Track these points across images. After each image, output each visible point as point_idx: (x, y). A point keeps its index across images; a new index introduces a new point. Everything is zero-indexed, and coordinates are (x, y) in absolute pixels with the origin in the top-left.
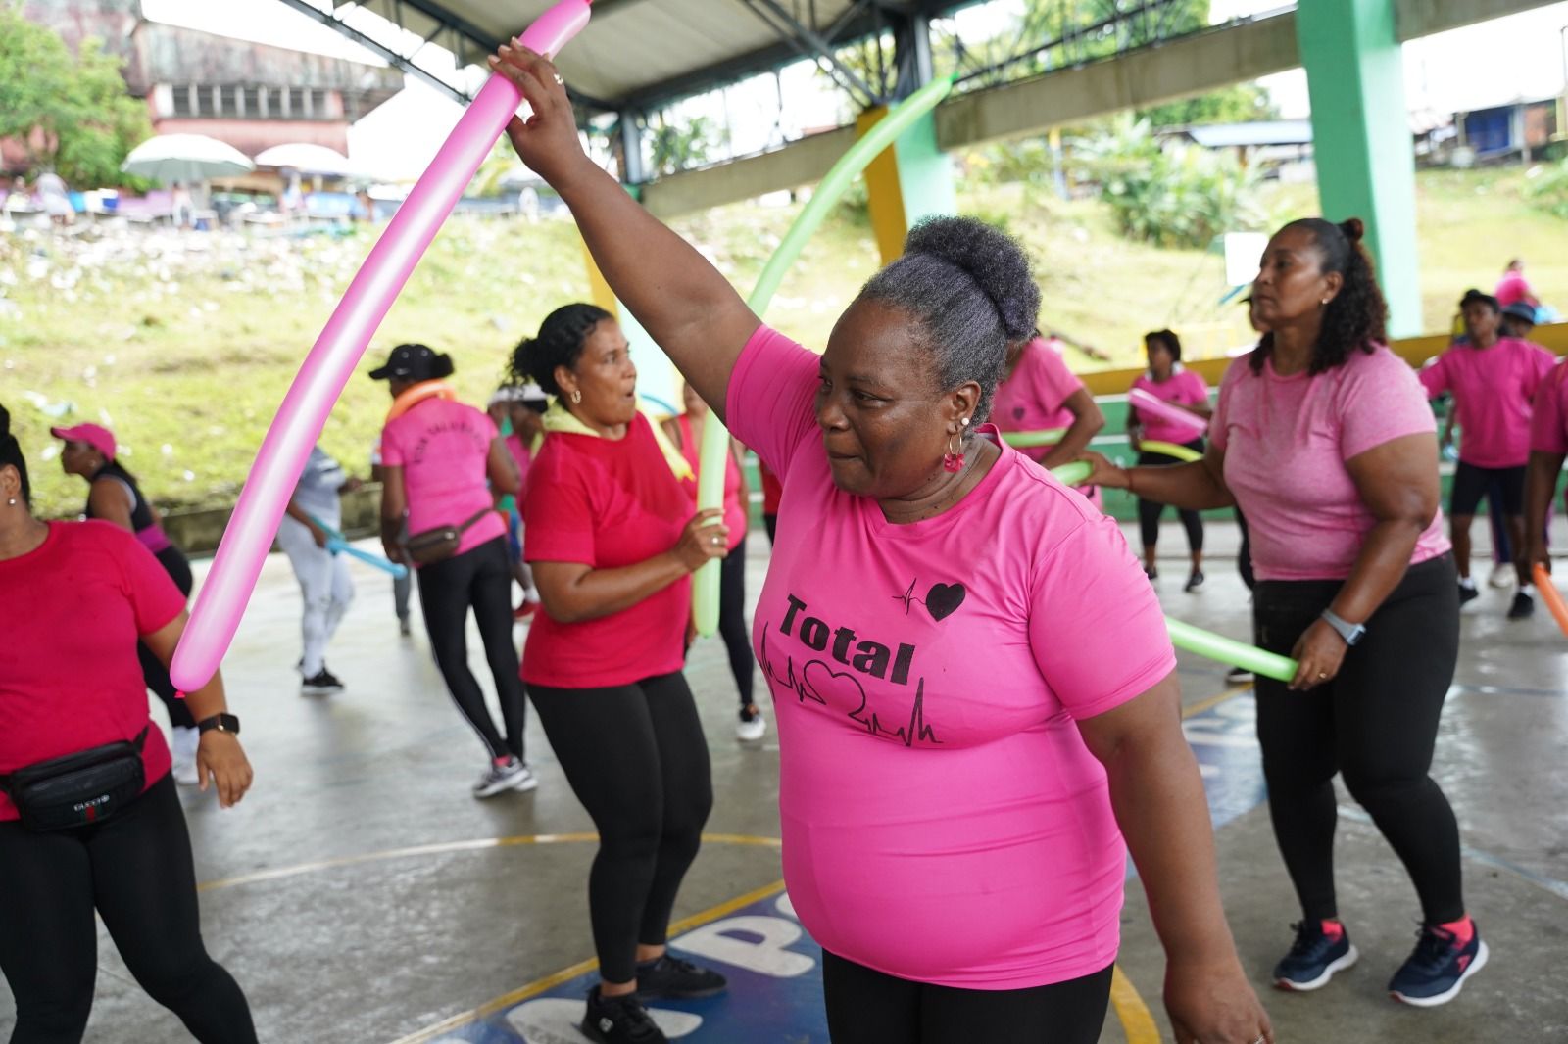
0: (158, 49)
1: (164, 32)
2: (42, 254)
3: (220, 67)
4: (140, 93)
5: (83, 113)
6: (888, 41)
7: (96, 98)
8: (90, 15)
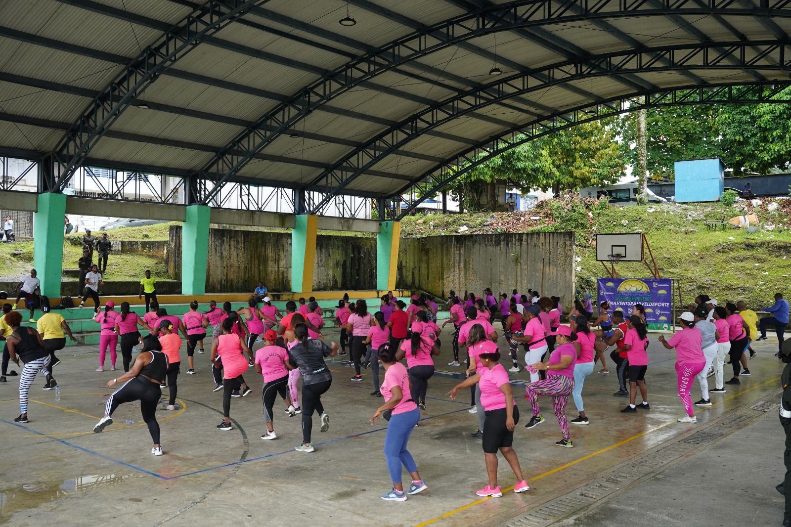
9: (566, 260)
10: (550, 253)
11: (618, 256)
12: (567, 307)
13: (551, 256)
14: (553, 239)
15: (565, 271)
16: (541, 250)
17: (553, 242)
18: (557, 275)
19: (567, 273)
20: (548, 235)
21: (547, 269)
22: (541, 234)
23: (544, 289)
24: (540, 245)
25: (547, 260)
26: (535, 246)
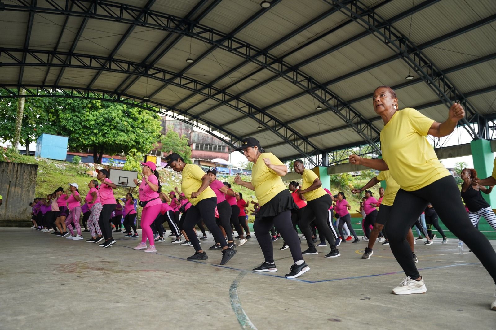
0: (195, 136)
1: (196, 133)
2: (174, 176)
3: (206, 140)
4: (190, 145)
5: (180, 148)
6: (321, 156)
7: (182, 146)
8: (183, 129)
9: (30, 184)
10: (17, 178)
11: (123, 183)
12: (28, 217)
13: (17, 180)
14: (21, 168)
15: (29, 192)
16: (9, 175)
17: (21, 170)
18: (21, 194)
19: (31, 193)
20: (16, 165)
21: (13, 189)
22: (10, 164)
23: (8, 203)
24: (8, 171)
25: (13, 182)
26: (3, 171)
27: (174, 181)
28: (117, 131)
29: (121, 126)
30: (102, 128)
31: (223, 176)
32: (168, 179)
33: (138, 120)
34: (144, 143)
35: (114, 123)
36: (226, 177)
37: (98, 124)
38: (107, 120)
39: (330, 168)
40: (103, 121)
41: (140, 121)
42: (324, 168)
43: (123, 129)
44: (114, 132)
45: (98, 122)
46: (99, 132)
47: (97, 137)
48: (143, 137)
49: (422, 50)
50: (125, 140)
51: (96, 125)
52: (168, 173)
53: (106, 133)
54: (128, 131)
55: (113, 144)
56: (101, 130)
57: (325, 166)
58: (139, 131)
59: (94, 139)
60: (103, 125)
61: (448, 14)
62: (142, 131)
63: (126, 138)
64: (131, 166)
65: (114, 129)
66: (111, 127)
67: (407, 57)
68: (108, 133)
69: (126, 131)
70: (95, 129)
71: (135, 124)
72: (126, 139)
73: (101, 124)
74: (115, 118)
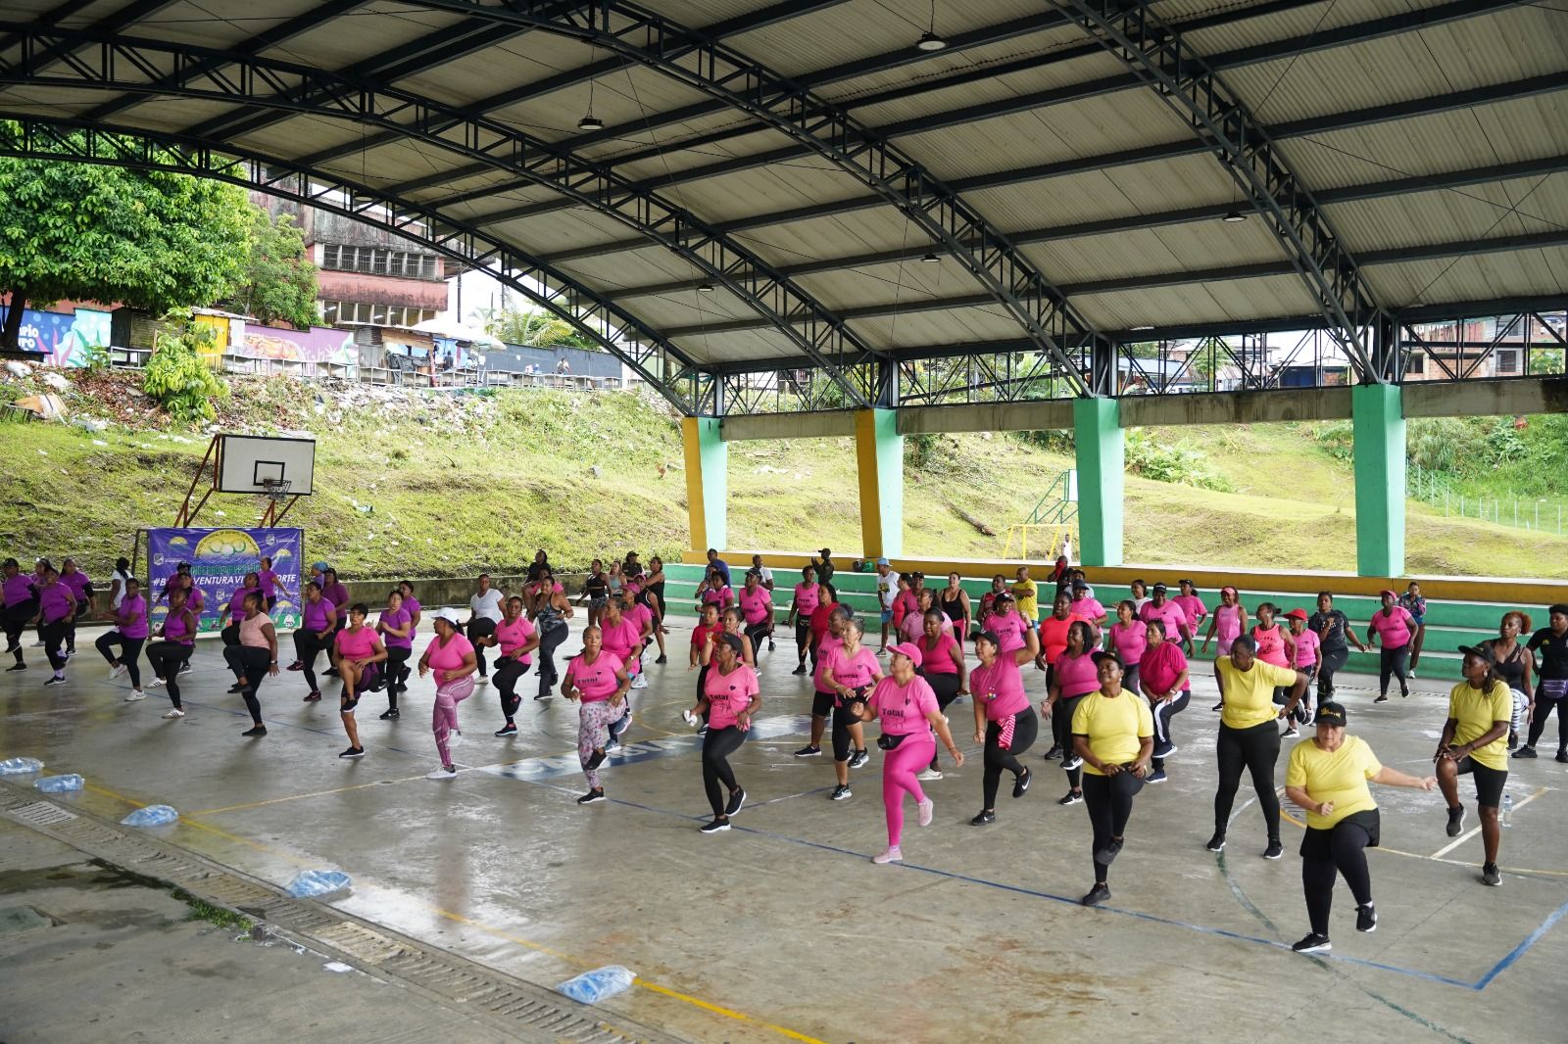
3: (362, 234)
5: (278, 268)
7: (284, 258)
11: (268, 482)
27: (324, 419)
28: (106, 236)
29: (121, 217)
30: (41, 220)
31: (477, 390)
32: (303, 413)
33: (179, 191)
34: (205, 279)
35: (94, 205)
36: (485, 394)
37: (20, 204)
38: (60, 191)
39: (906, 414)
40: (45, 194)
41: (187, 196)
42: (889, 413)
43: (130, 228)
44: (94, 242)
45: (23, 193)
46: (29, 237)
47: (18, 253)
48: (201, 258)
49: (1279, 143)
50: (143, 274)
51: (14, 207)
52: (297, 389)
53: (58, 240)
54: (145, 234)
55: (91, 284)
56: (34, 229)
57: (893, 408)
58: (189, 234)
59: (11, 263)
60: (43, 208)
61: (1374, 65)
62: (196, 233)
63: (143, 263)
64: (180, 374)
65: (90, 227)
66: (79, 219)
67: (1240, 167)
68: (67, 242)
69: (137, 235)
70: (9, 224)
71: (172, 209)
72: (147, 269)
73: (35, 205)
74: (94, 186)
